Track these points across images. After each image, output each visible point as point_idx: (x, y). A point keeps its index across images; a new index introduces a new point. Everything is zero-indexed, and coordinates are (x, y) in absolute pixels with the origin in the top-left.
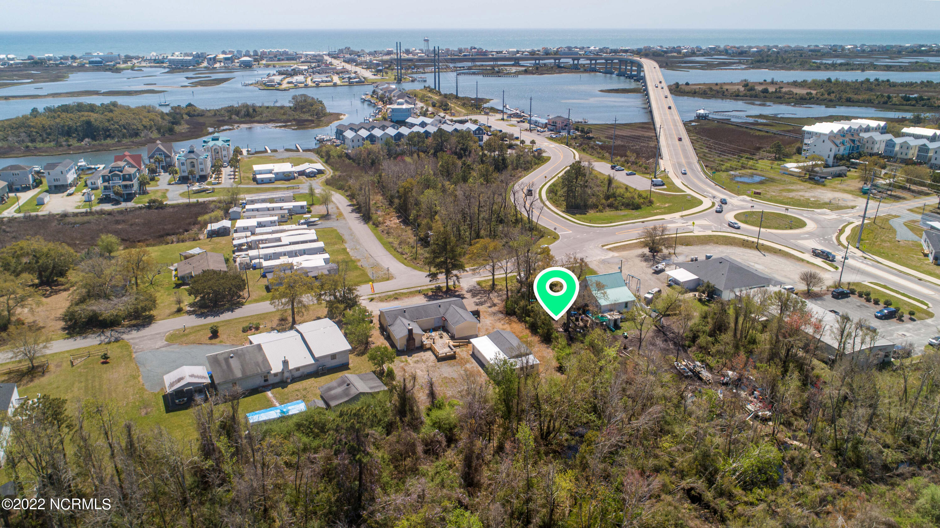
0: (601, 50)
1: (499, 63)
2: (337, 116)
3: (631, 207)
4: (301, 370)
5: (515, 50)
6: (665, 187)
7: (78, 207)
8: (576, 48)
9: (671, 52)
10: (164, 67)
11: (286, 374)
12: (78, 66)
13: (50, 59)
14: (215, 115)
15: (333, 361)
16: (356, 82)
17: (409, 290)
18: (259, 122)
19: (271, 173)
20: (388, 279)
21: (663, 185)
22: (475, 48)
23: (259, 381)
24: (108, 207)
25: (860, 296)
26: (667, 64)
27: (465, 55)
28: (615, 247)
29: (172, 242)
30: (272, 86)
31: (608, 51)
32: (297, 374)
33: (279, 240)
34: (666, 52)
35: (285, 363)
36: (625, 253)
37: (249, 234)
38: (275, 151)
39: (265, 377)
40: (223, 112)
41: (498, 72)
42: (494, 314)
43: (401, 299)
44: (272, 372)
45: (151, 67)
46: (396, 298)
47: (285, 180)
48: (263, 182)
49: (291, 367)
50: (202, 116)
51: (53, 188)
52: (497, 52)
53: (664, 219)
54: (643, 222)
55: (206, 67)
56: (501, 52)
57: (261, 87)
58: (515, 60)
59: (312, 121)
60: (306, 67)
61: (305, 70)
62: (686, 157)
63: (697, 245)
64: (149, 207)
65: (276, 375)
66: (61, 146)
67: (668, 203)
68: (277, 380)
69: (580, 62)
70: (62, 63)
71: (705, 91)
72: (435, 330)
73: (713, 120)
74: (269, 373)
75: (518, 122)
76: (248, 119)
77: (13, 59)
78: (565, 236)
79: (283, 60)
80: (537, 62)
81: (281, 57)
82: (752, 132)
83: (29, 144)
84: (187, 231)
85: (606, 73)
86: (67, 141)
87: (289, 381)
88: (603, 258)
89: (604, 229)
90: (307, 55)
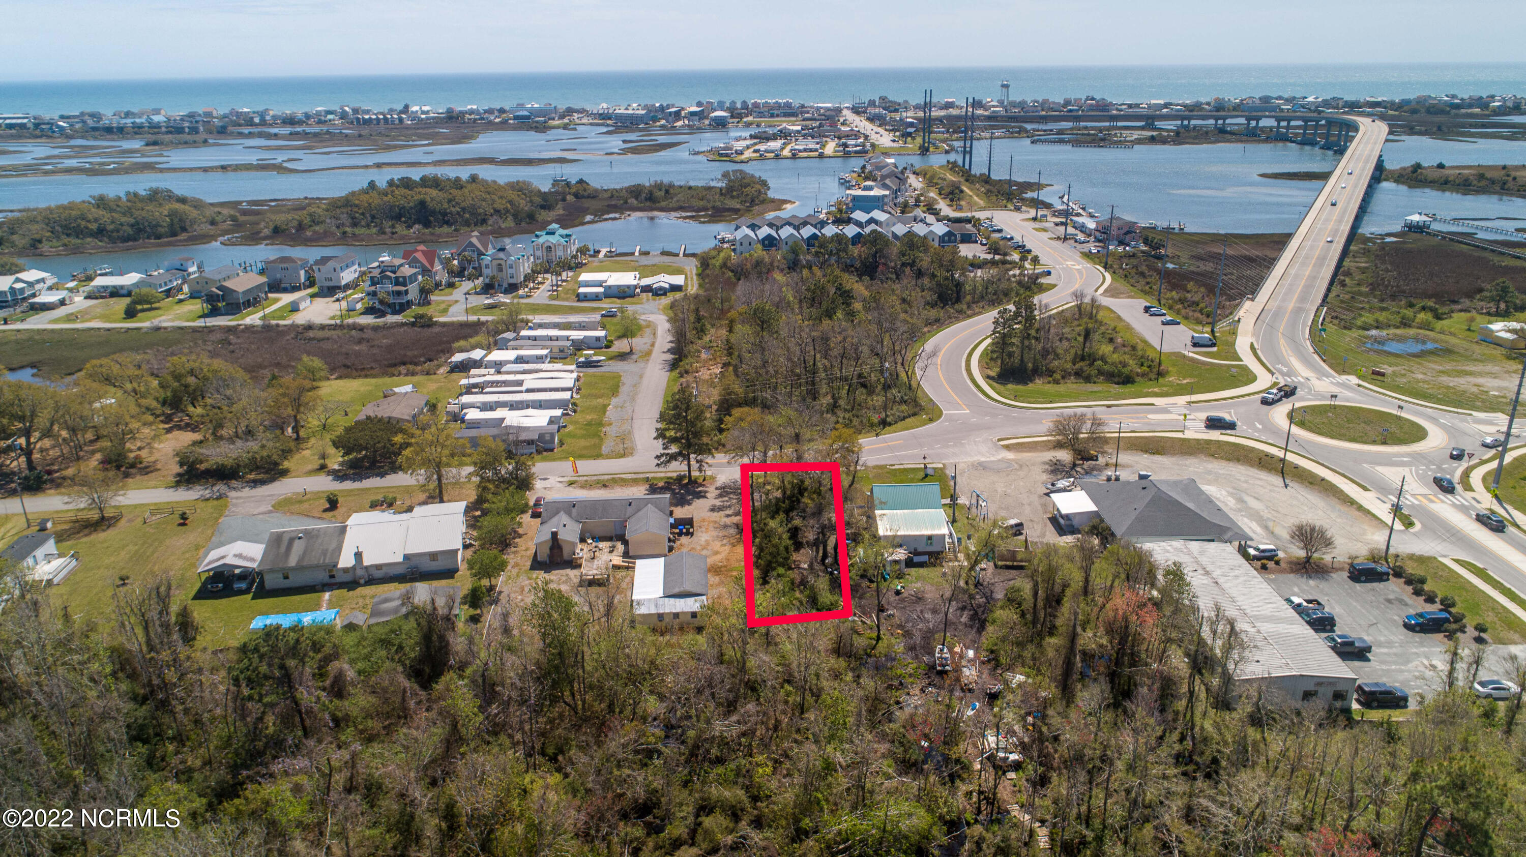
0: (1326, 104)
1: (1120, 124)
2: (779, 204)
3: (1116, 380)
4: (385, 569)
5: (1162, 102)
6: (1215, 349)
7: (333, 318)
8: (1280, 98)
9: (1471, 106)
10: (608, 125)
11: (360, 573)
12: (501, 122)
13: (472, 112)
14: (612, 196)
15: (434, 563)
16: (856, 152)
17: (634, 476)
18: (662, 210)
19: (601, 286)
20: (623, 456)
21: (1213, 345)
22: (1093, 99)
23: (323, 576)
24: (368, 320)
25: (1409, 582)
26: (1439, 129)
27: (1071, 111)
28: (1018, 444)
29: (399, 375)
30: (727, 155)
31: (1341, 104)
32: (378, 574)
33: (520, 383)
34: (1458, 107)
35: (358, 555)
36: (1026, 456)
37: (492, 371)
38: (645, 253)
39: (330, 571)
40: (624, 193)
41: (1103, 140)
42: (726, 526)
43: (612, 488)
44: (340, 566)
45: (591, 124)
46: (605, 486)
47: (619, 298)
48: (585, 298)
49: (367, 562)
50: (594, 197)
51: (326, 291)
52: (1130, 106)
53: (1152, 404)
54: (1109, 406)
55: (662, 126)
56: (1137, 106)
57: (712, 157)
58: (1149, 119)
59: (736, 211)
60: (799, 128)
61: (798, 132)
62: (1303, 299)
63: (1174, 454)
64: (413, 324)
65: (346, 570)
66: (384, 233)
67: (1191, 376)
68: (347, 578)
69: (1262, 123)
70: (482, 119)
71: (1466, 180)
72: (610, 539)
73: (1436, 234)
74: (335, 566)
75: (1057, 224)
76: (648, 204)
77: (427, 112)
78: (950, 418)
79: (778, 116)
80: (1186, 122)
81: (776, 112)
82: (1496, 259)
83: (348, 229)
84: (430, 360)
85: (1302, 143)
86: (393, 226)
87: (362, 581)
88: (983, 459)
89: (1029, 412)
90: (818, 109)
